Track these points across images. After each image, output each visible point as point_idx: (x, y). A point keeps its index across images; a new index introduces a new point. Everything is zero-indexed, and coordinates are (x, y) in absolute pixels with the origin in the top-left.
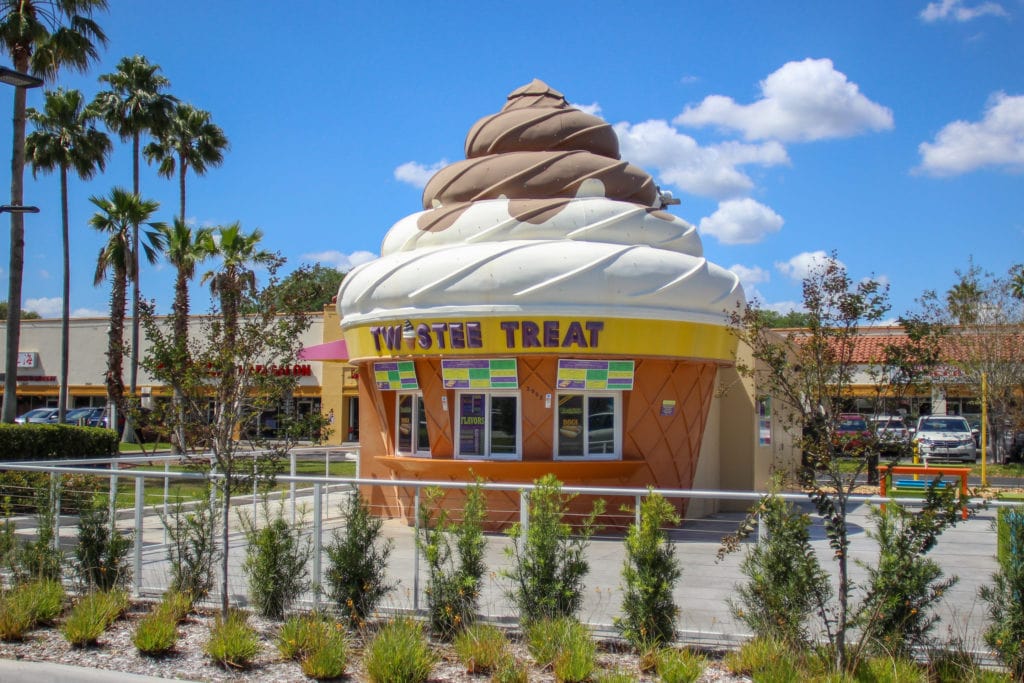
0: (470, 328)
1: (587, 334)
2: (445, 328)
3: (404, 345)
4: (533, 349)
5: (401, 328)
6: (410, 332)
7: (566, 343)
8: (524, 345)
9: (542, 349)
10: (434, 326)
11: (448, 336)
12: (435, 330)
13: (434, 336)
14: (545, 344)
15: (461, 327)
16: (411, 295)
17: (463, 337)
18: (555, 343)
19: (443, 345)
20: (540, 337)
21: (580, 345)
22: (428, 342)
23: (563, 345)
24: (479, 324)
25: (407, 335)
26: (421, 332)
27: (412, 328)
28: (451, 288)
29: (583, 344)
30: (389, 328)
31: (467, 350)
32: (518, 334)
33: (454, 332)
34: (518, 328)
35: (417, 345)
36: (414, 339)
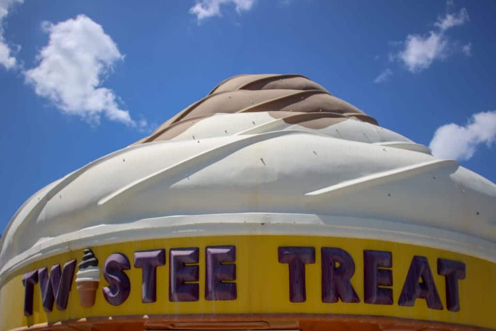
0: (214, 256)
1: (439, 282)
2: (162, 258)
3: (75, 298)
4: (342, 307)
5: (75, 263)
6: (91, 270)
7: (406, 298)
8: (325, 297)
9: (362, 308)
10: (139, 255)
11: (164, 275)
12: (141, 262)
13: (136, 276)
14: (367, 299)
15: (196, 255)
16: (101, 202)
17: (197, 278)
18: (386, 296)
19: (152, 295)
20: (357, 281)
21: (429, 305)
22: (124, 289)
23: (401, 302)
24: (233, 249)
25: (83, 276)
26: (112, 268)
27: (95, 264)
28: (184, 182)
29: (433, 302)
30: (54, 267)
31: (202, 306)
32: (314, 273)
33: (180, 264)
34: (313, 260)
35: (100, 297)
36: (96, 284)
